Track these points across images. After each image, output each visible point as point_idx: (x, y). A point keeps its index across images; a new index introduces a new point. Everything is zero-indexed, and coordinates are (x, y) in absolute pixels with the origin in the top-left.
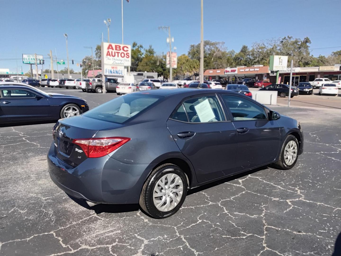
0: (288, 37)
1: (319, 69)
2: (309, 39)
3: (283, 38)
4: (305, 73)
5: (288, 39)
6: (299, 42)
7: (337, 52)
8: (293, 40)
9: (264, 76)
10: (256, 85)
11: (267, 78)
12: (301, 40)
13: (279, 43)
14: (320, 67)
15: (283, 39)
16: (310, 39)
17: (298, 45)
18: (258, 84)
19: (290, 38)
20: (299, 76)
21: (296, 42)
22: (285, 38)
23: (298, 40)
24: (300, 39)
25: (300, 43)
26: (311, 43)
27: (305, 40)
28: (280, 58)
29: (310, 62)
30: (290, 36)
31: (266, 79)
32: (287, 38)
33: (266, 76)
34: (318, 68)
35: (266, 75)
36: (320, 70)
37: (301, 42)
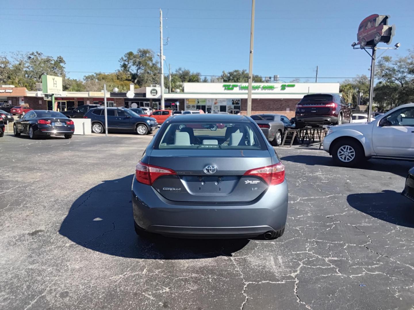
0: (37, 53)
1: (89, 94)
2: (62, 59)
3: (31, 53)
4: (73, 98)
5: (37, 55)
6: (52, 61)
7: (88, 77)
8: (44, 57)
9: (20, 100)
10: (14, 111)
11: (25, 103)
12: (53, 59)
13: (26, 59)
14: (90, 92)
15: (30, 55)
16: (64, 59)
17: (51, 64)
18: (16, 110)
19: (39, 54)
20: (65, 101)
21: (48, 61)
22: (33, 54)
23: (50, 58)
24: (52, 58)
25: (53, 62)
26: (65, 63)
27: (59, 59)
28: (54, 79)
29: (67, 85)
30: (39, 52)
31: (24, 104)
32: (36, 54)
33: (23, 100)
34: (88, 93)
35: (23, 98)
36: (90, 95)
37: (54, 61)
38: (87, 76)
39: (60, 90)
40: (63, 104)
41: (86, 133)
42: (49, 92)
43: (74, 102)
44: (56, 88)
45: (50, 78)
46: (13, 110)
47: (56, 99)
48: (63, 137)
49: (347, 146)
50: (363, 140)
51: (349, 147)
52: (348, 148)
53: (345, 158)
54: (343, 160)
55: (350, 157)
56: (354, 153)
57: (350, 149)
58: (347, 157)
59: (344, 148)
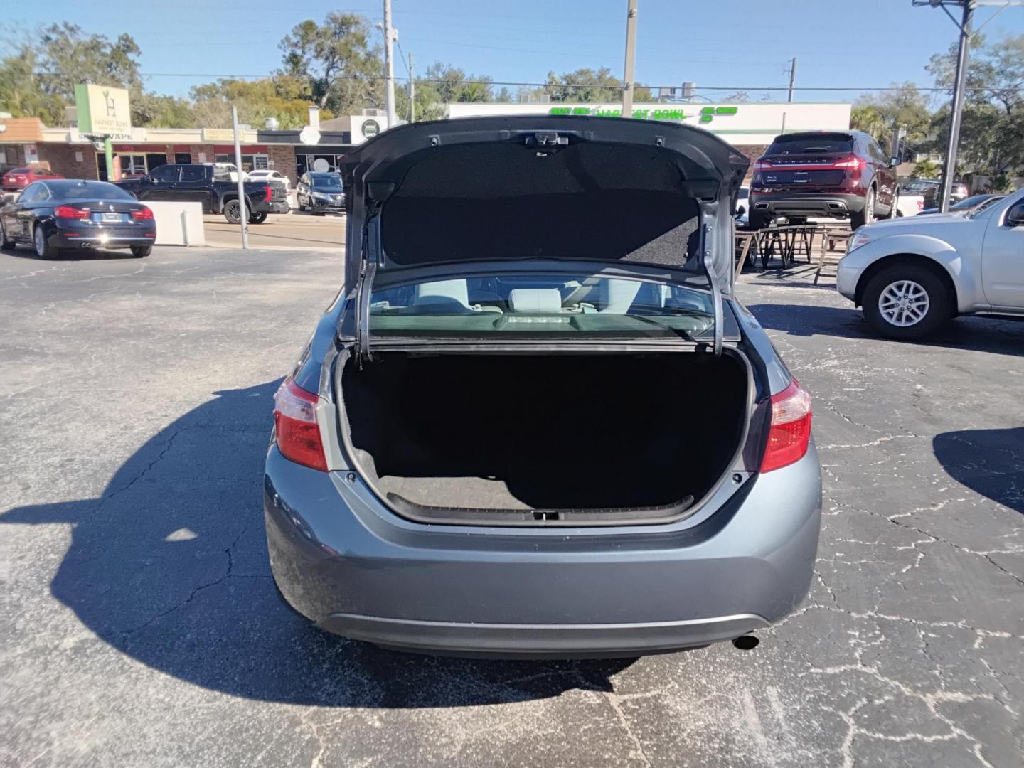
0: (66, 25)
1: (202, 135)
2: (131, 42)
3: (50, 25)
4: (162, 147)
5: (67, 32)
6: (104, 46)
7: (203, 89)
8: (85, 38)
9: (27, 152)
10: (12, 180)
11: (40, 159)
12: (109, 41)
13: (38, 42)
14: (205, 130)
15: (48, 31)
16: (136, 42)
17: (103, 55)
18: (16, 178)
19: (71, 30)
20: (143, 154)
21: (95, 46)
22: (55, 29)
23: (100, 40)
24: (106, 38)
25: (108, 51)
26: (140, 53)
27: (123, 42)
28: (106, 95)
29: (148, 111)
30: (71, 24)
31: (37, 162)
32: (62, 29)
33: (33, 152)
34: (199, 131)
35: (33, 147)
36: (206, 138)
37: (111, 46)
38: (199, 86)
39: (124, 125)
40: (139, 161)
41: (190, 242)
42: (97, 131)
43: (165, 155)
44: (111, 118)
45: (95, 92)
46: (9, 177)
47: (117, 148)
48: (129, 251)
49: (906, 283)
50: (955, 267)
51: (913, 284)
52: (909, 286)
53: (900, 315)
54: (893, 321)
55: (913, 312)
56: (927, 302)
57: (916, 291)
58: (906, 313)
59: (900, 288)
